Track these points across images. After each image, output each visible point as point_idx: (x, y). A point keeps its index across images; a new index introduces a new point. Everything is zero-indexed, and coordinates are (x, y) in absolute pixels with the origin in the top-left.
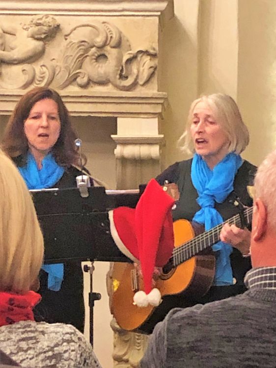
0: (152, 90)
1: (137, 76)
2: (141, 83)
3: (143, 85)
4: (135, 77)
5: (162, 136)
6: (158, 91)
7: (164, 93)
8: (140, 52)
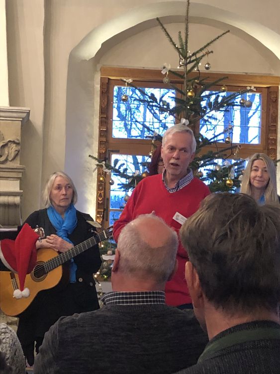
0: (16, 164)
1: (8, 156)
3: (11, 161)
4: (6, 156)
5: (22, 191)
6: (20, 164)
7: (24, 166)
8: (10, 141)
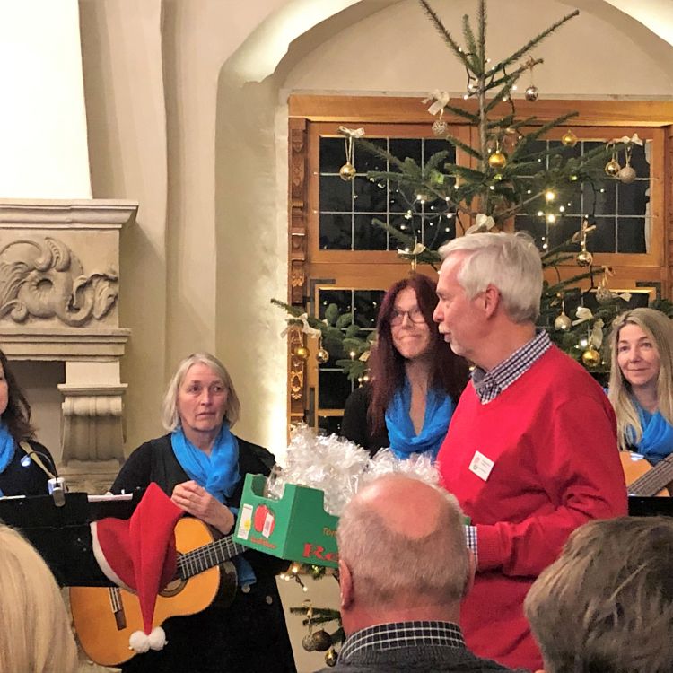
0: (111, 326)
1: (92, 308)
2: (98, 316)
3: (100, 319)
4: (89, 308)
5: (126, 385)
6: (120, 327)
7: (128, 330)
8: (96, 276)
